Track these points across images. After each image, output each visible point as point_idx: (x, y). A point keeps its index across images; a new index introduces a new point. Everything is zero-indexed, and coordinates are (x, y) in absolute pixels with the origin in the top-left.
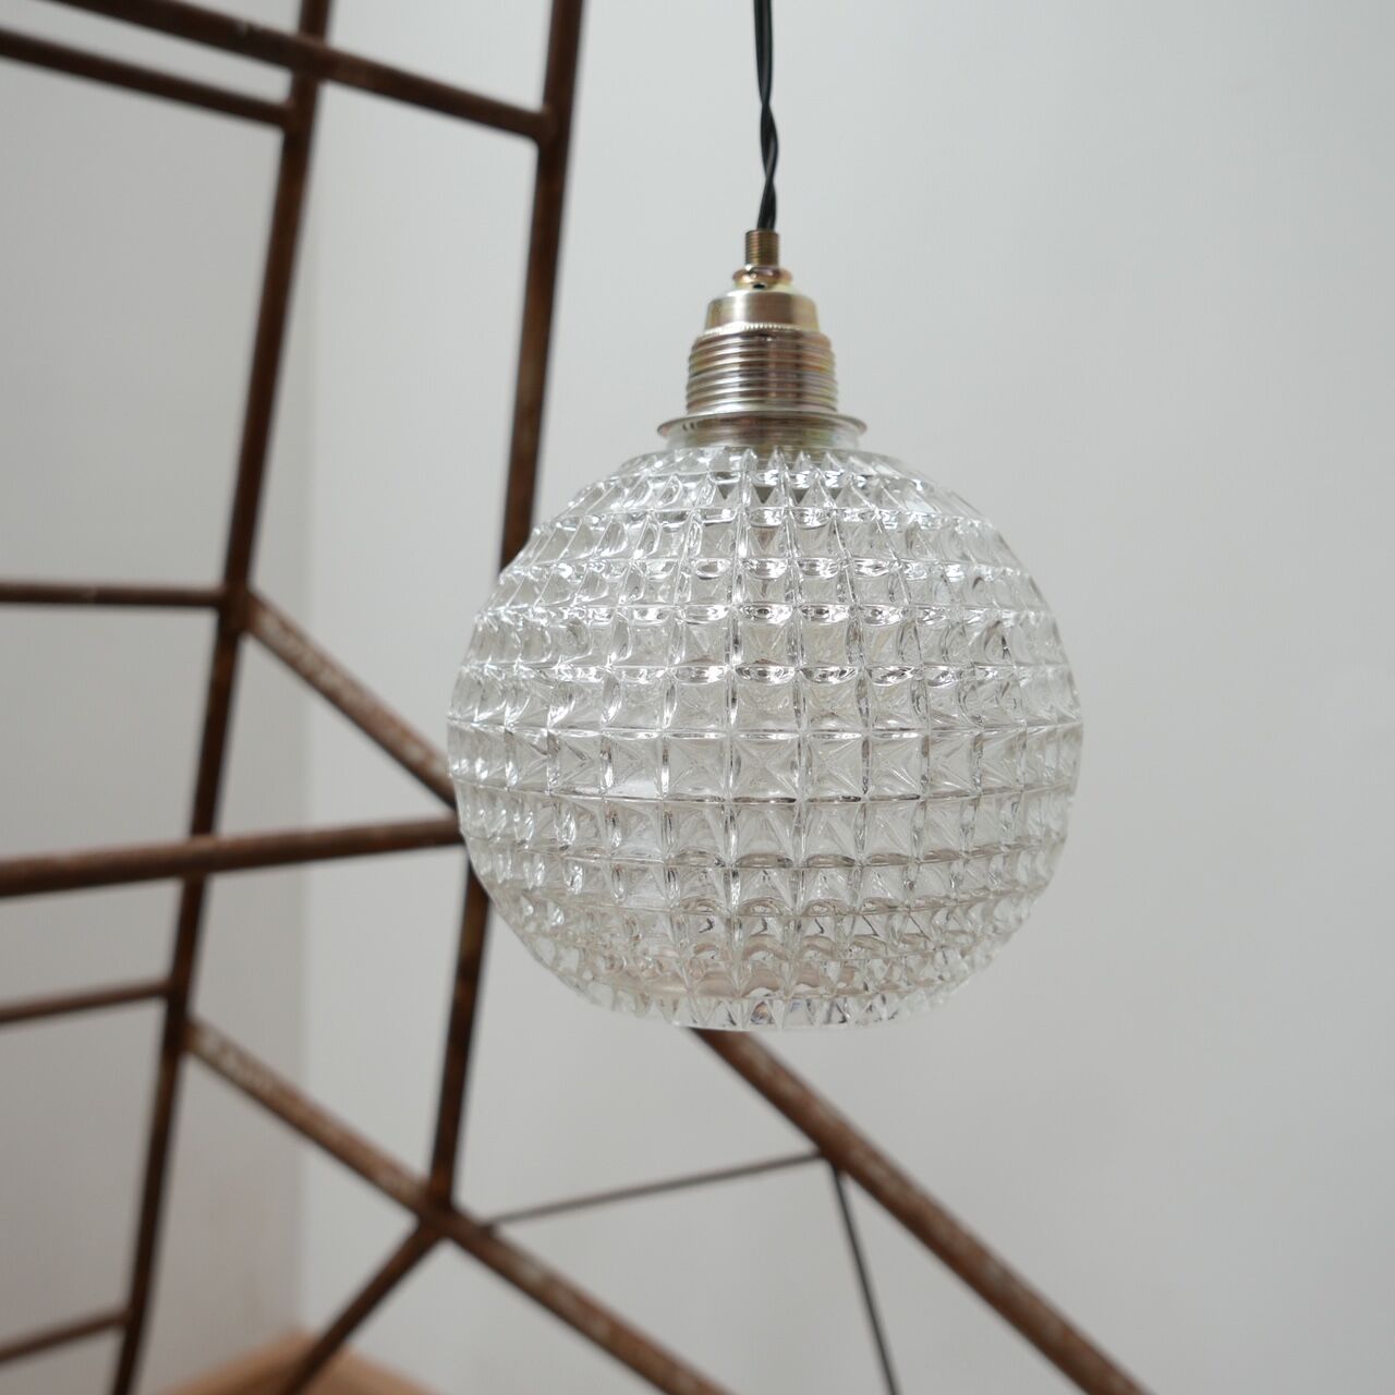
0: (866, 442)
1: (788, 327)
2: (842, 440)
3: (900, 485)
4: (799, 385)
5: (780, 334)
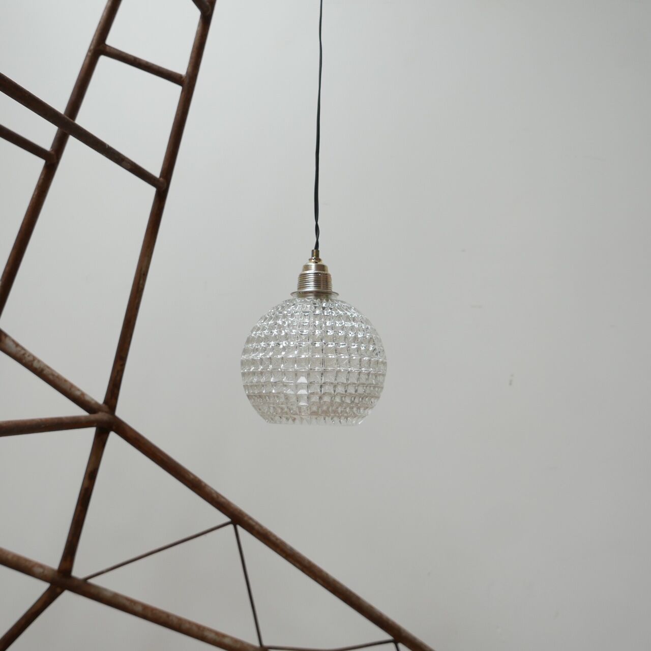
0: (338, 298)
1: (324, 272)
2: (333, 297)
3: (350, 308)
4: (327, 285)
5: (323, 274)
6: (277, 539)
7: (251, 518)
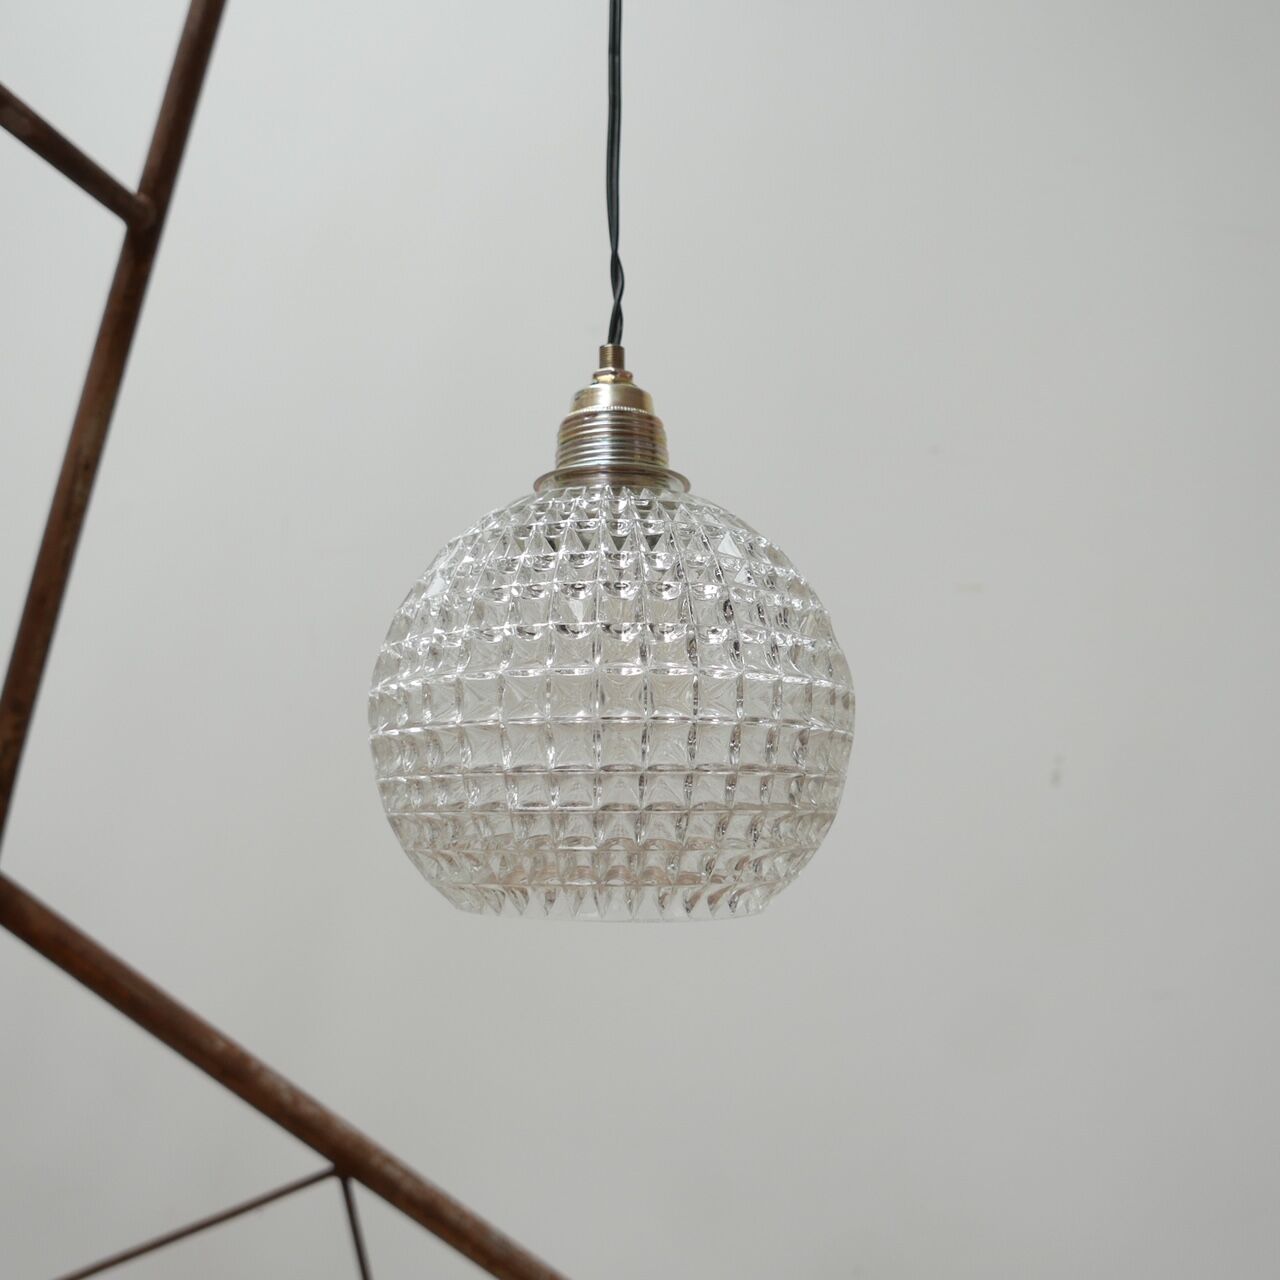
1: (640, 411)
5: (641, 417)
6: (464, 1215)
7: (389, 1160)
